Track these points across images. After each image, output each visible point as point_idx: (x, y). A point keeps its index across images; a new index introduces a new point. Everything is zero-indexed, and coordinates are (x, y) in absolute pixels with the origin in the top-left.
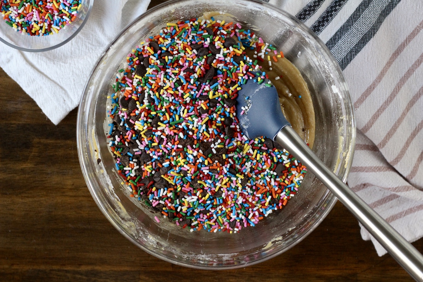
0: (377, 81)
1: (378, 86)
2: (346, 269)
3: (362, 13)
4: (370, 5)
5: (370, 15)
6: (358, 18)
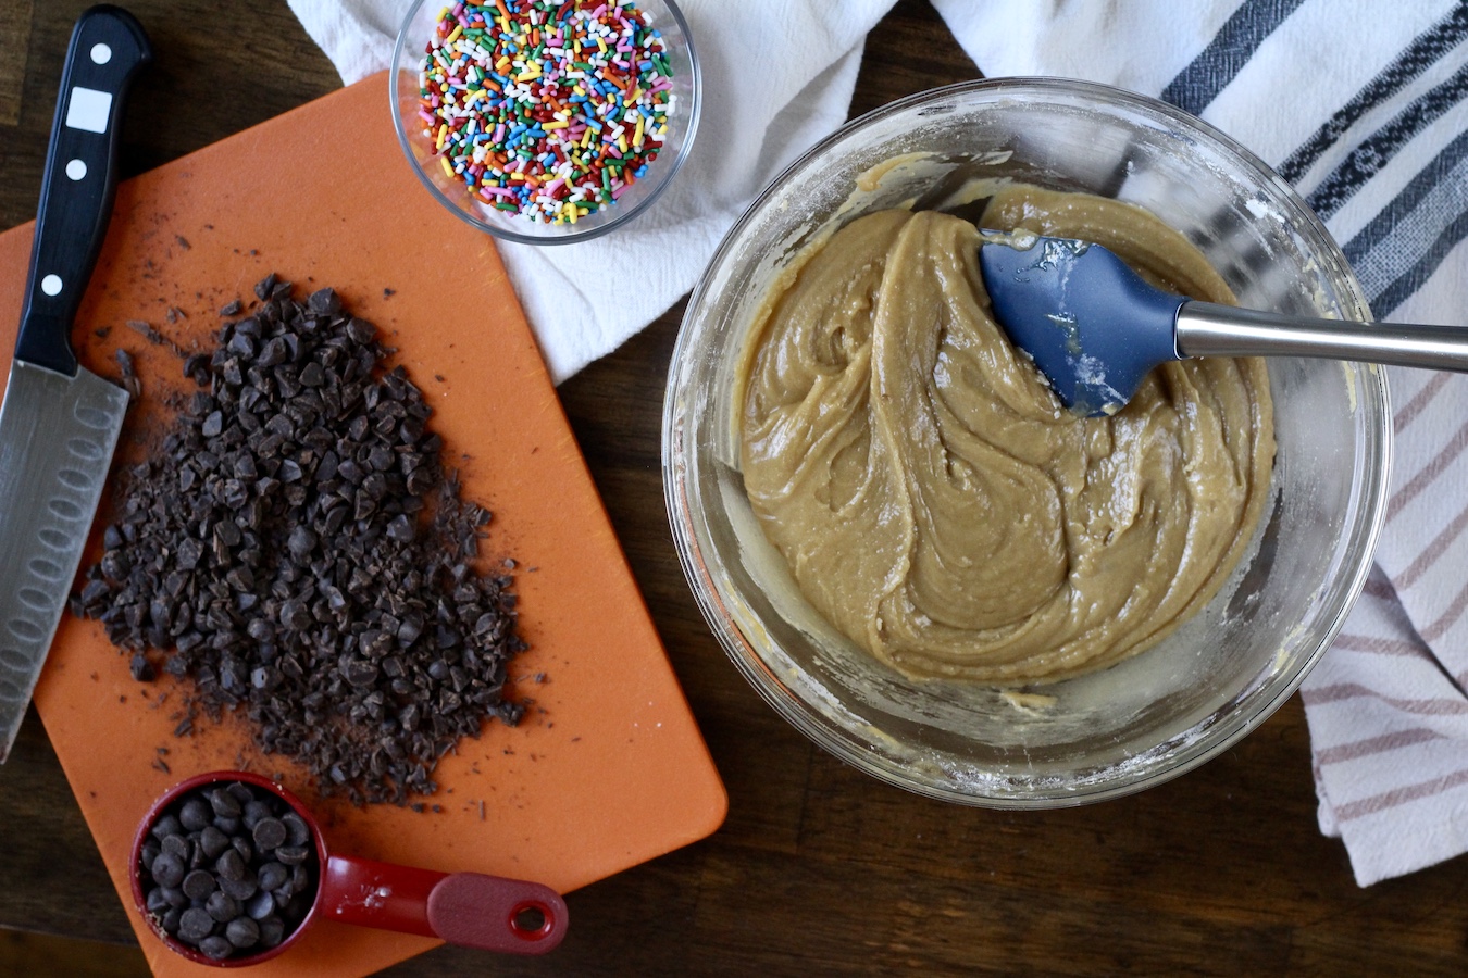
0: (1412, 409)
1: (1414, 422)
2: (1265, 912)
3: (1396, 224)
4: (1418, 207)
5: (1416, 232)
6: (1384, 235)
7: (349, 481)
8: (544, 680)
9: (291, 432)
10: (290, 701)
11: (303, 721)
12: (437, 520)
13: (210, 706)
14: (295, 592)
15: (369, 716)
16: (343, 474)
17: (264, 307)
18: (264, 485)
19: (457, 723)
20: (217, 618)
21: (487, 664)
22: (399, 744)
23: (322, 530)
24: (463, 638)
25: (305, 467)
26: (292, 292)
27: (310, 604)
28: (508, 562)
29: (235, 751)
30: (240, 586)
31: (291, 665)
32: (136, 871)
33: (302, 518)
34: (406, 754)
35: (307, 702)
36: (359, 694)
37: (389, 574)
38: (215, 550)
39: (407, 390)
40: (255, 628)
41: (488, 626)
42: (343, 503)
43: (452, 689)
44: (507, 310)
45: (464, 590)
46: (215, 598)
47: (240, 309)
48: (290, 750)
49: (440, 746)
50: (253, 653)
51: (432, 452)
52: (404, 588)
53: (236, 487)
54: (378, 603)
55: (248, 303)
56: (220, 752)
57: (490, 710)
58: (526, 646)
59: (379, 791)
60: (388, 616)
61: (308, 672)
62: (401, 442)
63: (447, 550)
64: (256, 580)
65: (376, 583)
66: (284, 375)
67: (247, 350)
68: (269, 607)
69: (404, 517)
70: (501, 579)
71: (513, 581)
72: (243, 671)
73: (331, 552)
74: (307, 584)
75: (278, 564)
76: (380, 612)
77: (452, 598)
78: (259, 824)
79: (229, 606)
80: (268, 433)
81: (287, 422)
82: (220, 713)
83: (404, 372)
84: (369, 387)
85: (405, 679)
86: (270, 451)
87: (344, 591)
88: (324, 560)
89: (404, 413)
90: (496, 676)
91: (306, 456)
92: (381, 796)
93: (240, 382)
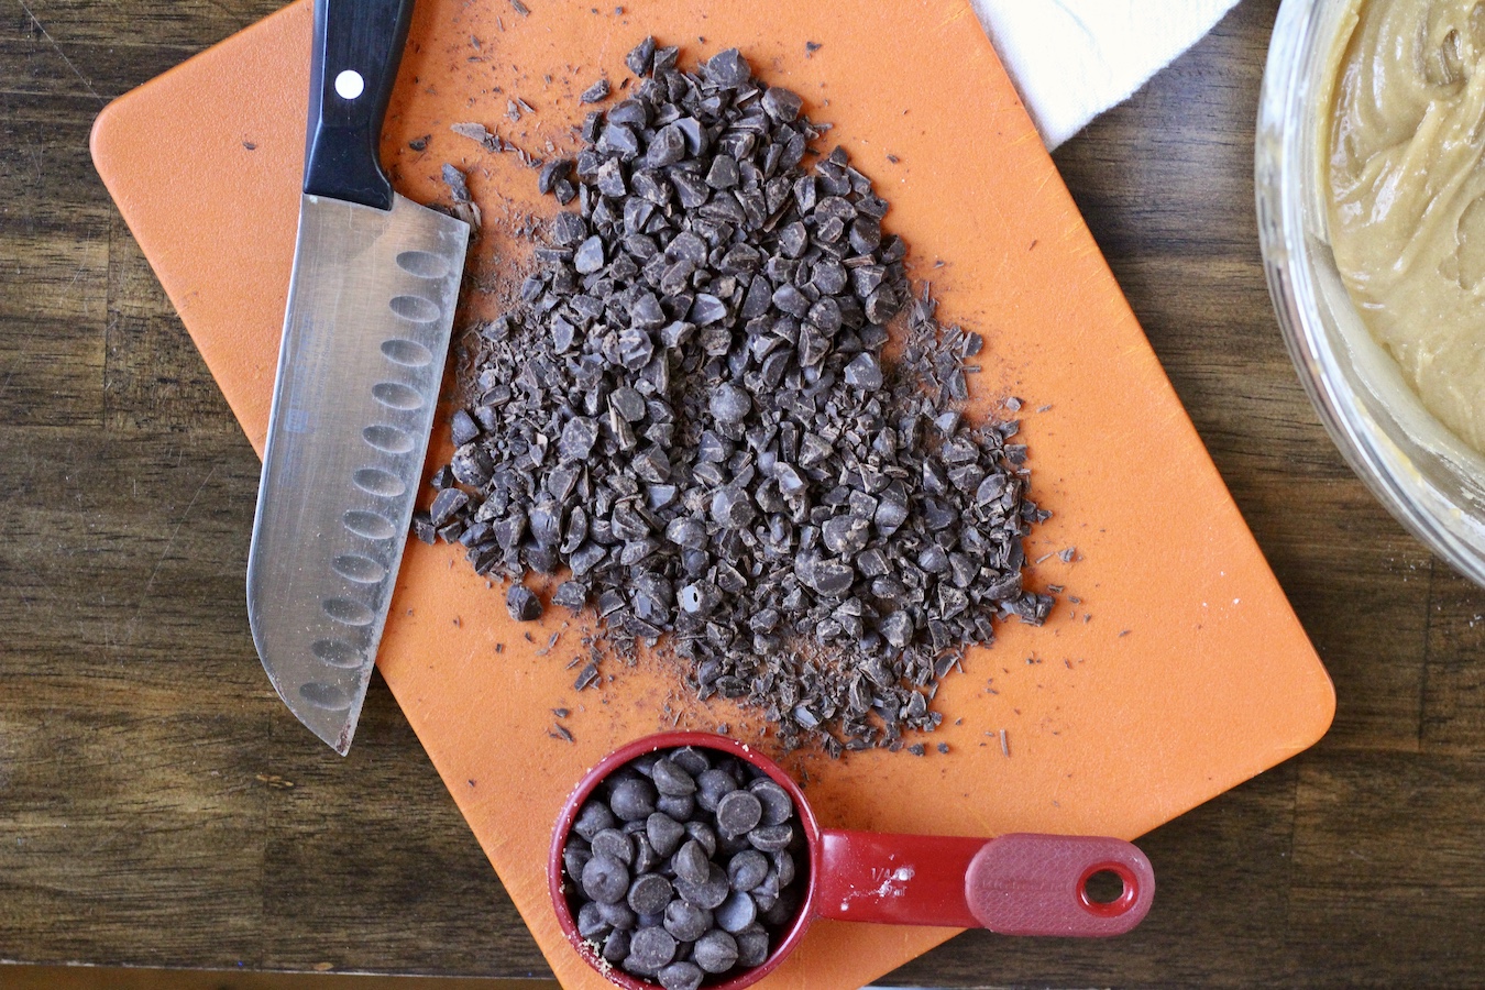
7: (787, 314)
8: (1074, 557)
9: (704, 255)
10: (732, 626)
11: (751, 651)
12: (909, 355)
13: (621, 644)
14: (728, 476)
15: (844, 635)
16: (780, 306)
17: (643, 85)
18: (675, 332)
19: (963, 629)
20: (626, 523)
21: (996, 545)
22: (887, 666)
23: (755, 385)
24: (960, 513)
25: (727, 301)
26: (678, 61)
27: (751, 489)
28: (1011, 402)
29: (661, 700)
30: (652, 474)
31: (730, 576)
32: (559, 885)
33: (726, 372)
34: (896, 679)
35: (754, 623)
36: (827, 606)
37: (853, 436)
38: (614, 430)
39: (852, 180)
40: (678, 531)
41: (995, 493)
42: (784, 345)
43: (951, 584)
44: (979, 53)
45: (957, 447)
46: (619, 496)
47: (609, 92)
48: (736, 691)
49: (941, 663)
50: (674, 565)
51: (896, 262)
52: (878, 454)
53: (637, 340)
54: (843, 479)
55: (617, 82)
56: (640, 704)
57: (1005, 605)
58: (1045, 514)
59: (863, 733)
60: (861, 495)
61: (753, 582)
62: (853, 253)
63: (925, 394)
64: (673, 463)
65: (838, 450)
66: (684, 176)
67: (629, 147)
68: (694, 501)
69: (867, 356)
70: (1004, 426)
71: (1019, 425)
72: (666, 591)
73: (770, 414)
74: (742, 463)
75: (698, 440)
76: (846, 490)
77: (938, 460)
78: (725, 800)
79: (639, 505)
80: (672, 259)
81: (697, 242)
82: (635, 653)
83: (844, 154)
84: (801, 181)
85: (889, 578)
86: (678, 284)
87: (795, 465)
88: (763, 429)
89: (853, 212)
90: (1009, 561)
91: (727, 286)
92: (867, 740)
93: (624, 192)
